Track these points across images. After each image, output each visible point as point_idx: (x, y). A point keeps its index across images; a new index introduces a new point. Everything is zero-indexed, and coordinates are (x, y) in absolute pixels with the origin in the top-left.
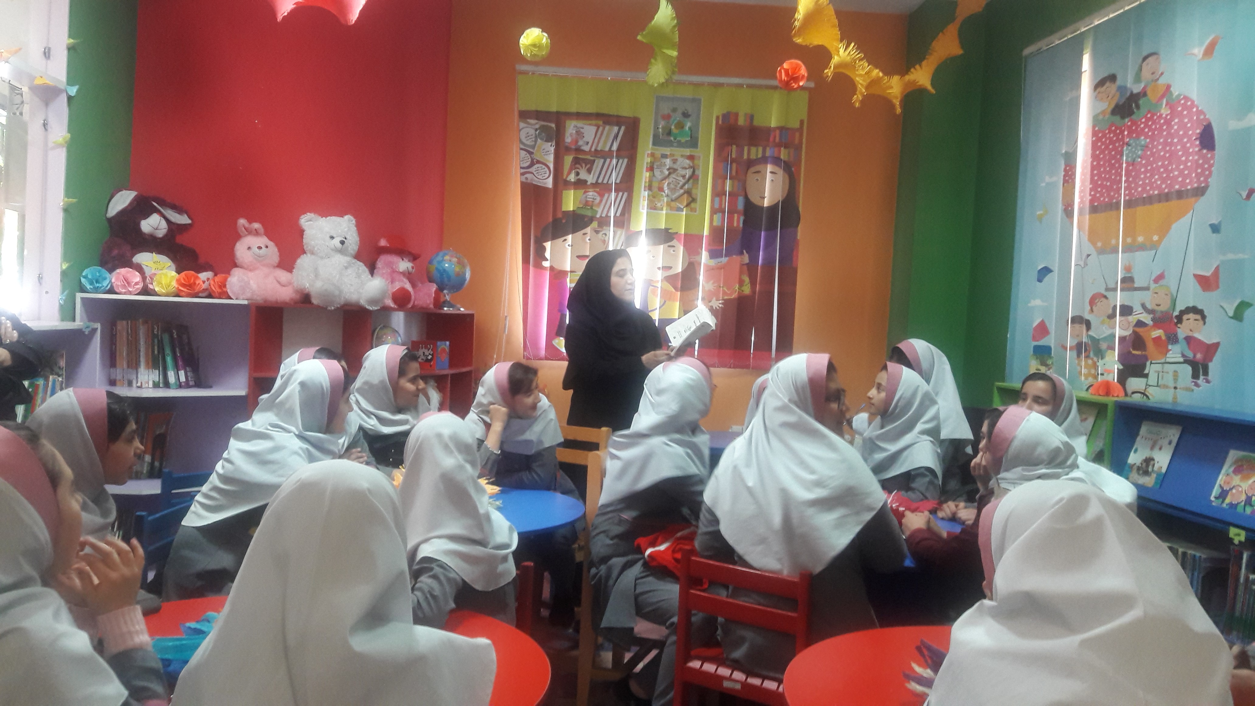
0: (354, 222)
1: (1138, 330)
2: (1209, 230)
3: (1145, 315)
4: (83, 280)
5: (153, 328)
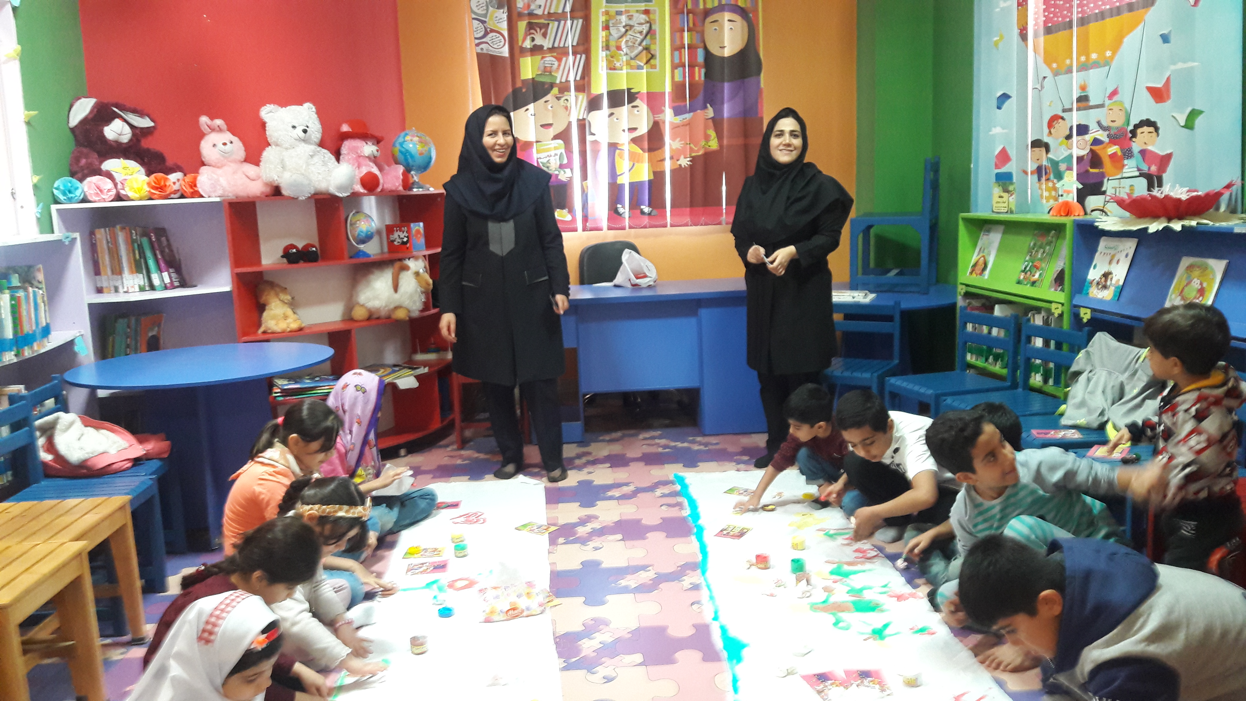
0: (314, 109)
1: (1094, 148)
2: (1160, 40)
3: (1101, 132)
4: (56, 192)
5: (131, 233)
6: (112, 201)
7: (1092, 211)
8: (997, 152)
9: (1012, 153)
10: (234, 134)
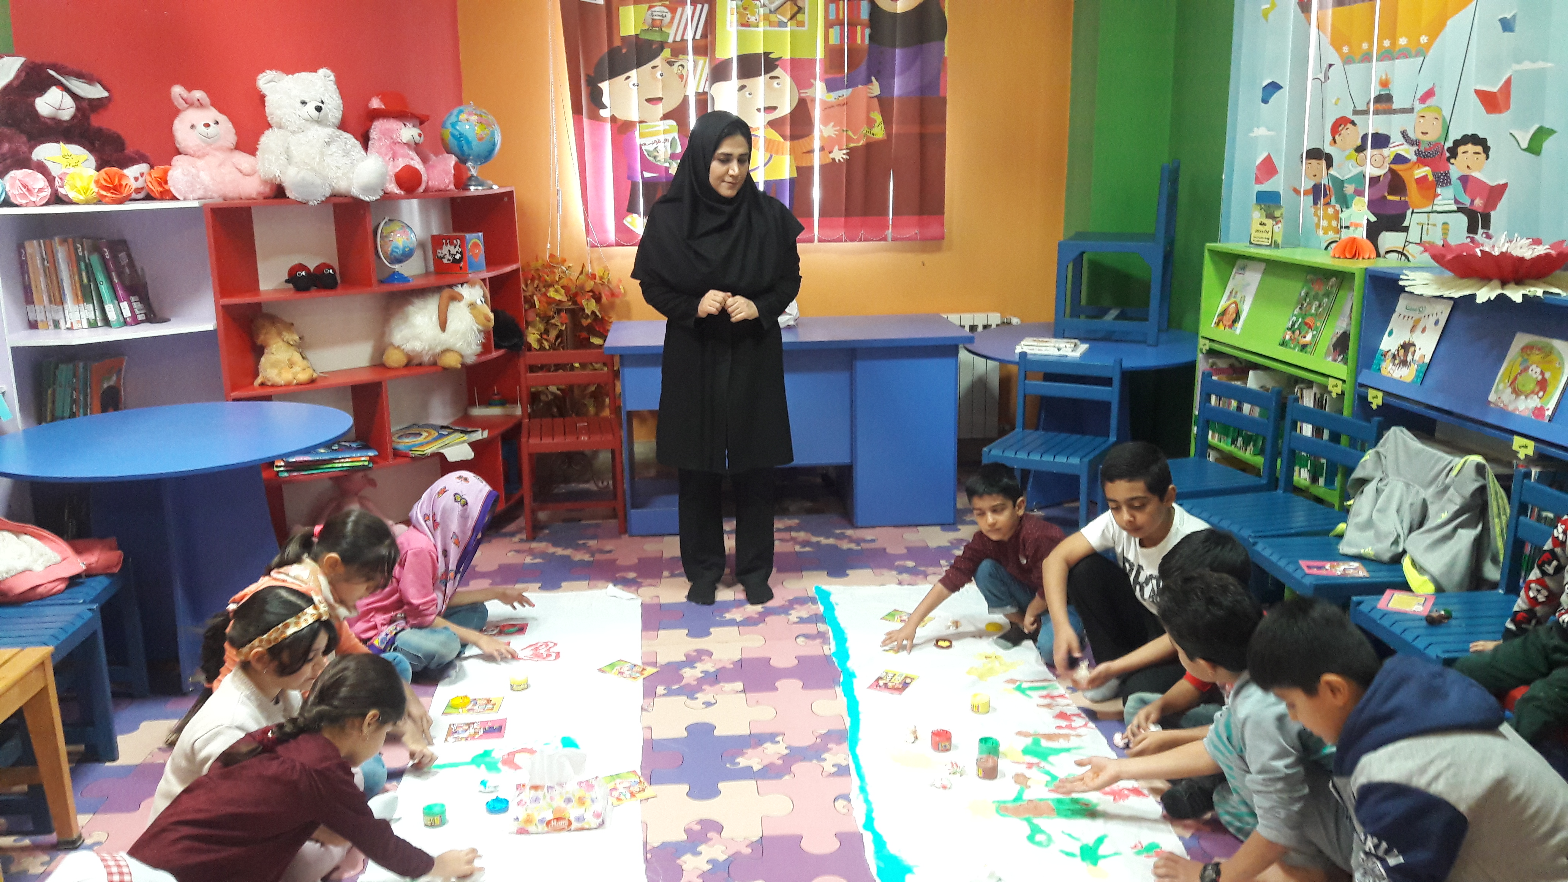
0: (332, 77)
1: (1394, 167)
2: (1499, 27)
3: (1406, 146)
5: (76, 249)
6: (47, 204)
7: (1387, 252)
8: (1259, 161)
9: (1280, 164)
10: (221, 111)
